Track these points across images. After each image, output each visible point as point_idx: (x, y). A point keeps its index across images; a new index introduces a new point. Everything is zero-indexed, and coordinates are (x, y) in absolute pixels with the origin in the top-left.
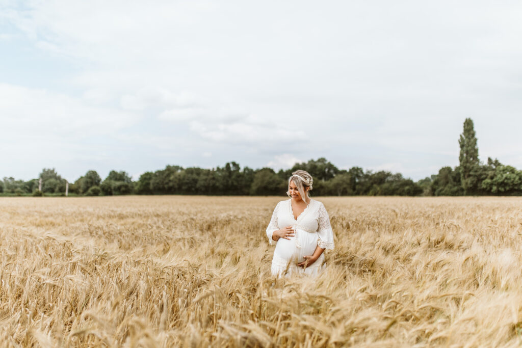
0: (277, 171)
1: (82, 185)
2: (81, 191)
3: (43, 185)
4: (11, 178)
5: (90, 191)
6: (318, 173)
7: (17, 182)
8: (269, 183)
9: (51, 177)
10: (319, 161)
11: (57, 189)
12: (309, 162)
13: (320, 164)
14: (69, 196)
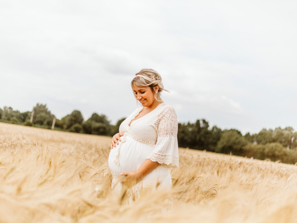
0: (244, 133)
1: (67, 122)
2: (65, 126)
3: (35, 117)
4: (10, 108)
5: (72, 128)
6: (283, 140)
7: (14, 112)
8: (235, 143)
9: (42, 111)
10: (286, 129)
11: (45, 122)
12: (276, 129)
13: (286, 133)
14: (54, 129)
